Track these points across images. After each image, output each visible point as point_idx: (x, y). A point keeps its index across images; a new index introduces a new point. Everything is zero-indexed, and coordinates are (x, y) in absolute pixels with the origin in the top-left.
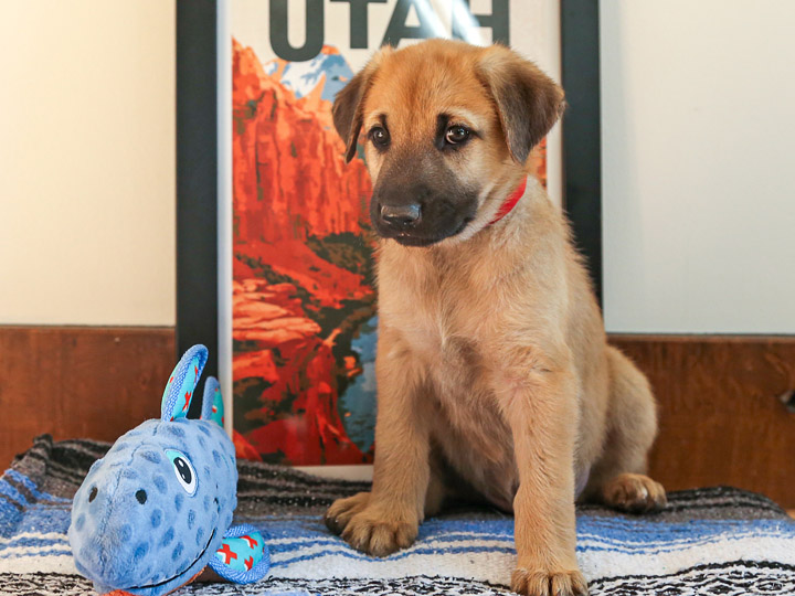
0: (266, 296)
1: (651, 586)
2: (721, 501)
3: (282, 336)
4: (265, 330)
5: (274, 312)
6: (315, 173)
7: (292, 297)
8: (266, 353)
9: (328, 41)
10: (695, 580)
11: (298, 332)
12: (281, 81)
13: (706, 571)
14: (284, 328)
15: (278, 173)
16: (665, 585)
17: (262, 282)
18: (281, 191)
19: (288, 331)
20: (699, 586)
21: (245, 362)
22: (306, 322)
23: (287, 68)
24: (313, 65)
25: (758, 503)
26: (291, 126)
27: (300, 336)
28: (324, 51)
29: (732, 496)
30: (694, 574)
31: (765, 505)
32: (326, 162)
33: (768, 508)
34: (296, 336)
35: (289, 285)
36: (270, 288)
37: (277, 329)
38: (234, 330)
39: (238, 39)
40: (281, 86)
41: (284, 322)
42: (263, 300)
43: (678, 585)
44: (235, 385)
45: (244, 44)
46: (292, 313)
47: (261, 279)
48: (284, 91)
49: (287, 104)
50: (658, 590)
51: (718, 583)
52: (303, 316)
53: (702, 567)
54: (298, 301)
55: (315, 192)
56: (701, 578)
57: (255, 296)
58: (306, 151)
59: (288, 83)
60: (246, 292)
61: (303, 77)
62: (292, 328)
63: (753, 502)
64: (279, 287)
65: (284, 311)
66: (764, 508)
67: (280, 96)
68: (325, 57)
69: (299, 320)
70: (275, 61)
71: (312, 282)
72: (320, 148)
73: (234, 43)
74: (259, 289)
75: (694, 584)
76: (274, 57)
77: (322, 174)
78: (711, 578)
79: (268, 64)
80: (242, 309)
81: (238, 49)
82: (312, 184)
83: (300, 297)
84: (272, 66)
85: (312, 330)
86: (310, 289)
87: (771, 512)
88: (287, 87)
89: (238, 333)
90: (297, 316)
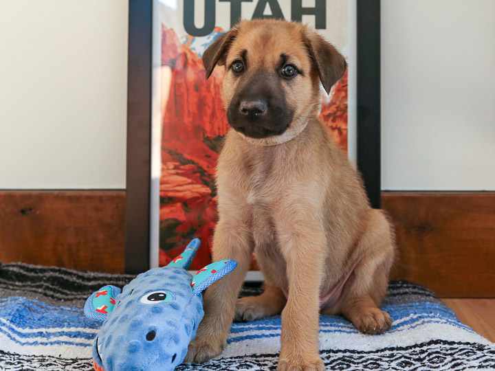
0: (179, 171)
1: (360, 361)
2: (401, 291)
3: (188, 195)
4: (178, 191)
5: (184, 181)
6: (209, 101)
7: (195, 172)
8: (179, 205)
9: (217, 24)
10: (388, 357)
11: (197, 192)
12: (190, 48)
13: (395, 352)
14: (190, 190)
15: (187, 101)
16: (368, 359)
17: (177, 164)
18: (189, 111)
19: (192, 192)
20: (392, 361)
21: (167, 210)
22: (203, 187)
23: (193, 40)
24: (209, 38)
25: (423, 292)
26: (196, 73)
27: (199, 196)
28: (216, 30)
29: (408, 287)
30: (388, 353)
31: (427, 293)
32: (215, 94)
33: (429, 295)
34: (196, 195)
35: (193, 165)
36: (182, 167)
37: (185, 191)
38: (161, 191)
39: (165, 24)
40: (190, 51)
41: (190, 187)
42: (177, 174)
43: (377, 360)
44: (161, 222)
45: (168, 27)
46: (194, 182)
47: (177, 162)
48: (192, 53)
49: (193, 61)
50: (364, 364)
51: (403, 359)
52: (201, 184)
53: (392, 349)
54: (198, 175)
55: (209, 112)
56: (392, 356)
57: (173, 171)
58: (204, 88)
59: (194, 49)
60: (168, 169)
61: (203, 45)
62: (194, 190)
63: (420, 292)
64: (187, 167)
65: (190, 181)
66: (427, 295)
67: (189, 56)
68: (216, 34)
69: (199, 186)
70: (186, 36)
71: (206, 164)
72: (212, 86)
73: (163, 26)
74: (176, 168)
75: (388, 359)
76: (186, 34)
77: (213, 102)
78: (398, 356)
79: (182, 38)
80: (165, 179)
81: (165, 29)
82: (207, 107)
83: (199, 172)
84: (185, 39)
85: (207, 192)
86: (205, 168)
87: (431, 297)
88: (193, 51)
89: (163, 193)
90: (197, 183)
